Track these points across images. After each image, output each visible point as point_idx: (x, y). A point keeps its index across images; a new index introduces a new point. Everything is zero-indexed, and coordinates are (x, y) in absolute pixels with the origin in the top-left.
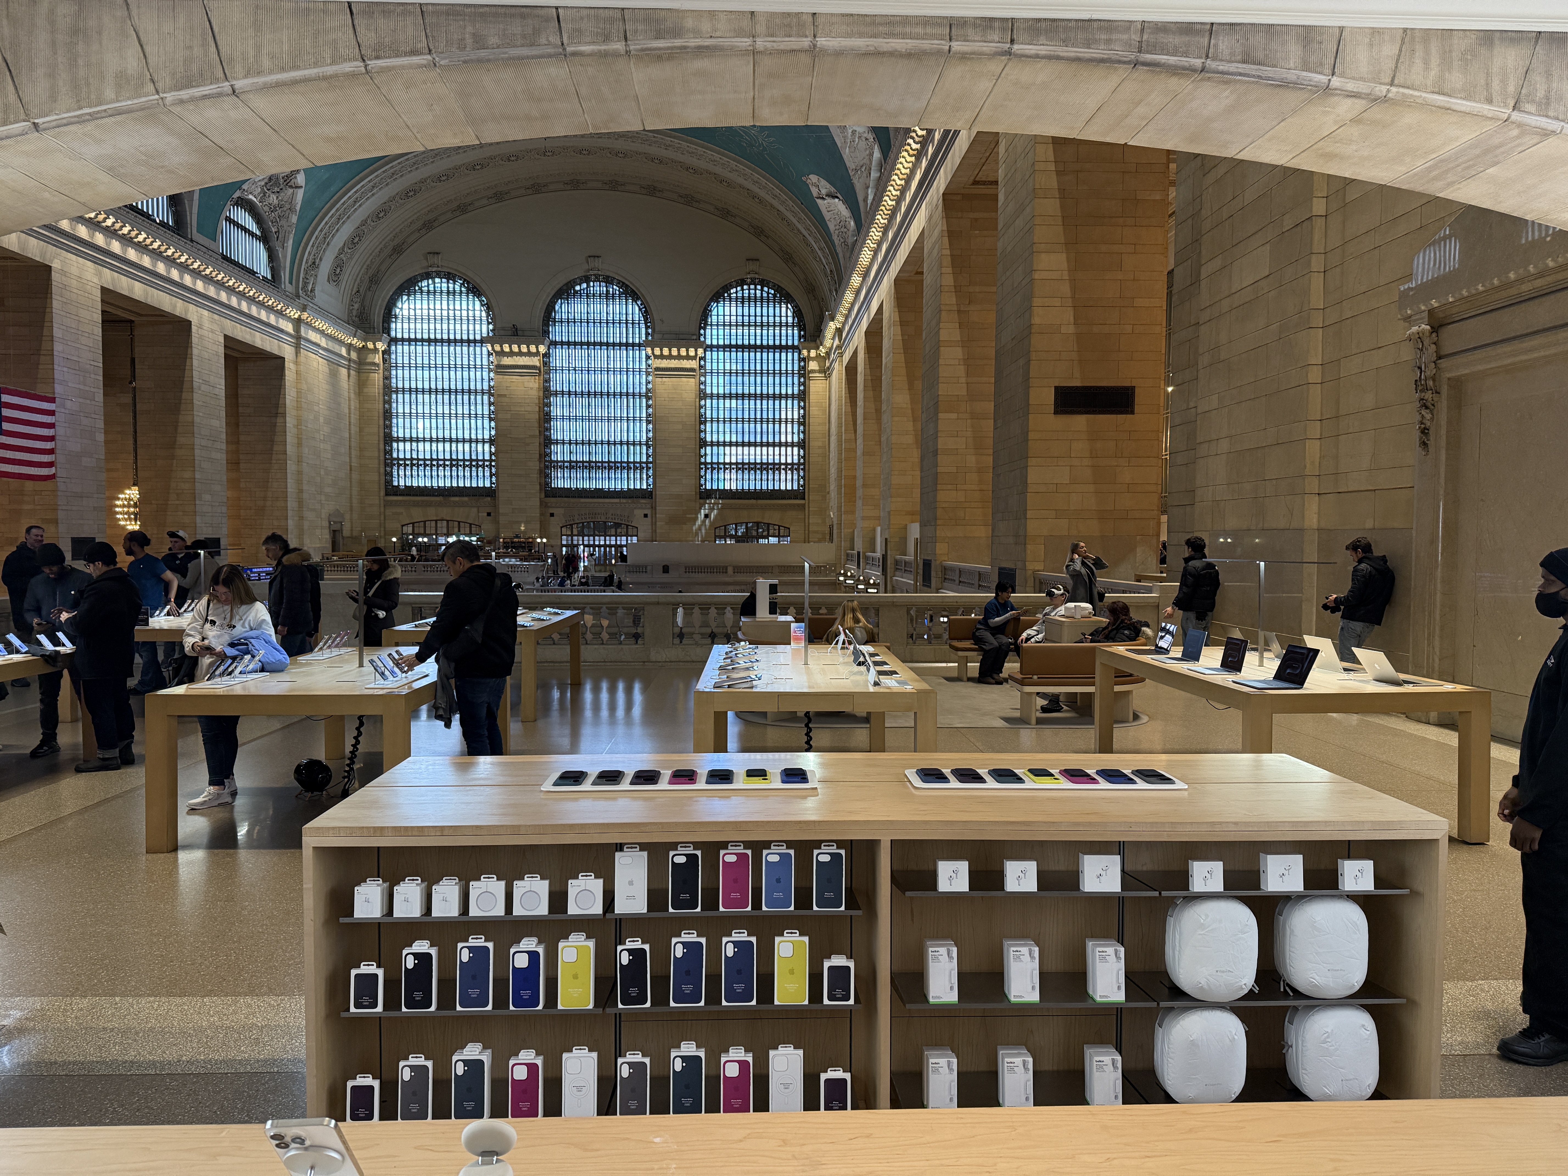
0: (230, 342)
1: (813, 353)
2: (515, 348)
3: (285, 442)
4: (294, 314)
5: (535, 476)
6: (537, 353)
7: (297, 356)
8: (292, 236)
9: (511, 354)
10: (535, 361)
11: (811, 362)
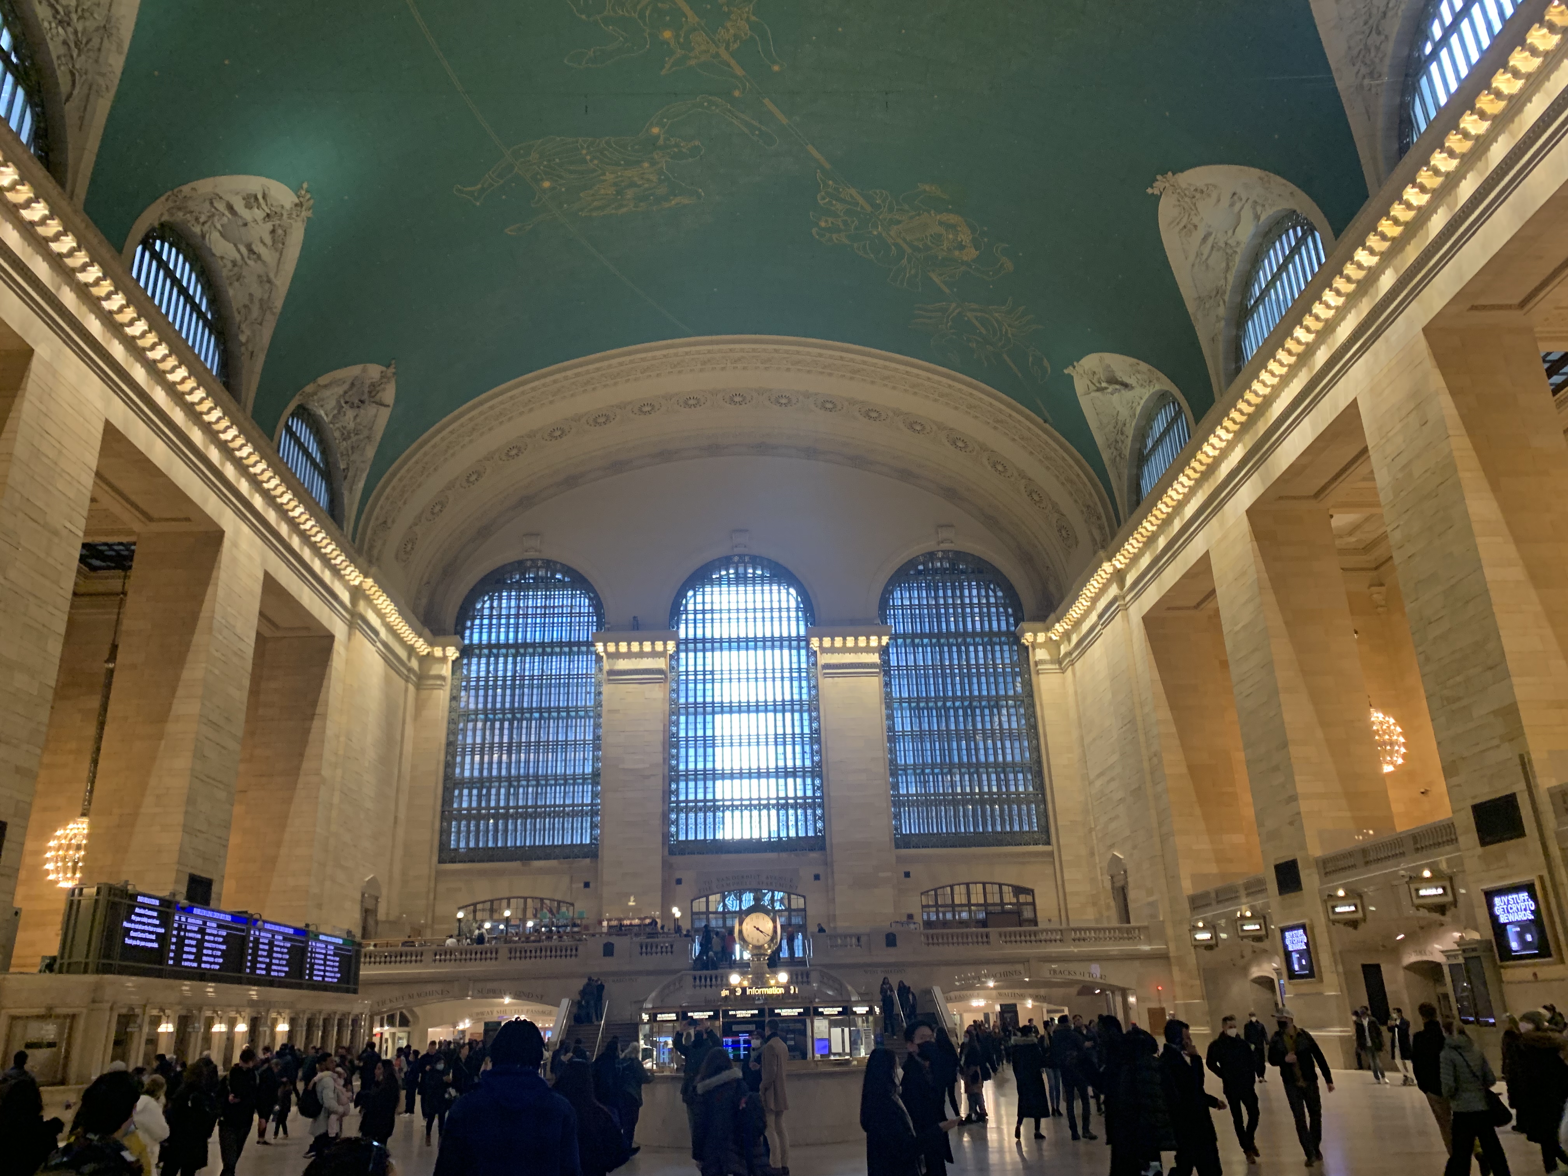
0: (270, 584)
1: (1041, 637)
2: (635, 647)
3: (320, 757)
4: (354, 576)
5: (657, 822)
6: (663, 654)
7: (349, 639)
8: (365, 475)
9: (629, 655)
10: (661, 663)
11: (1038, 651)
